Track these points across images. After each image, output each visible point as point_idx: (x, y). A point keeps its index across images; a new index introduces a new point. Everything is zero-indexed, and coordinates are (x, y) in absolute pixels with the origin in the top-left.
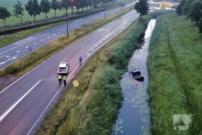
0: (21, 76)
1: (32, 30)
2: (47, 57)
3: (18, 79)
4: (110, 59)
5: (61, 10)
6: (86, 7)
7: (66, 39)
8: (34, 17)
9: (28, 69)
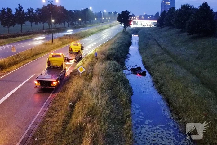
0: (8, 72)
1: (7, 39)
2: (35, 58)
3: (4, 74)
4: (108, 56)
5: (37, 24)
6: (64, 23)
7: (51, 44)
8: (8, 28)
9: (15, 67)
